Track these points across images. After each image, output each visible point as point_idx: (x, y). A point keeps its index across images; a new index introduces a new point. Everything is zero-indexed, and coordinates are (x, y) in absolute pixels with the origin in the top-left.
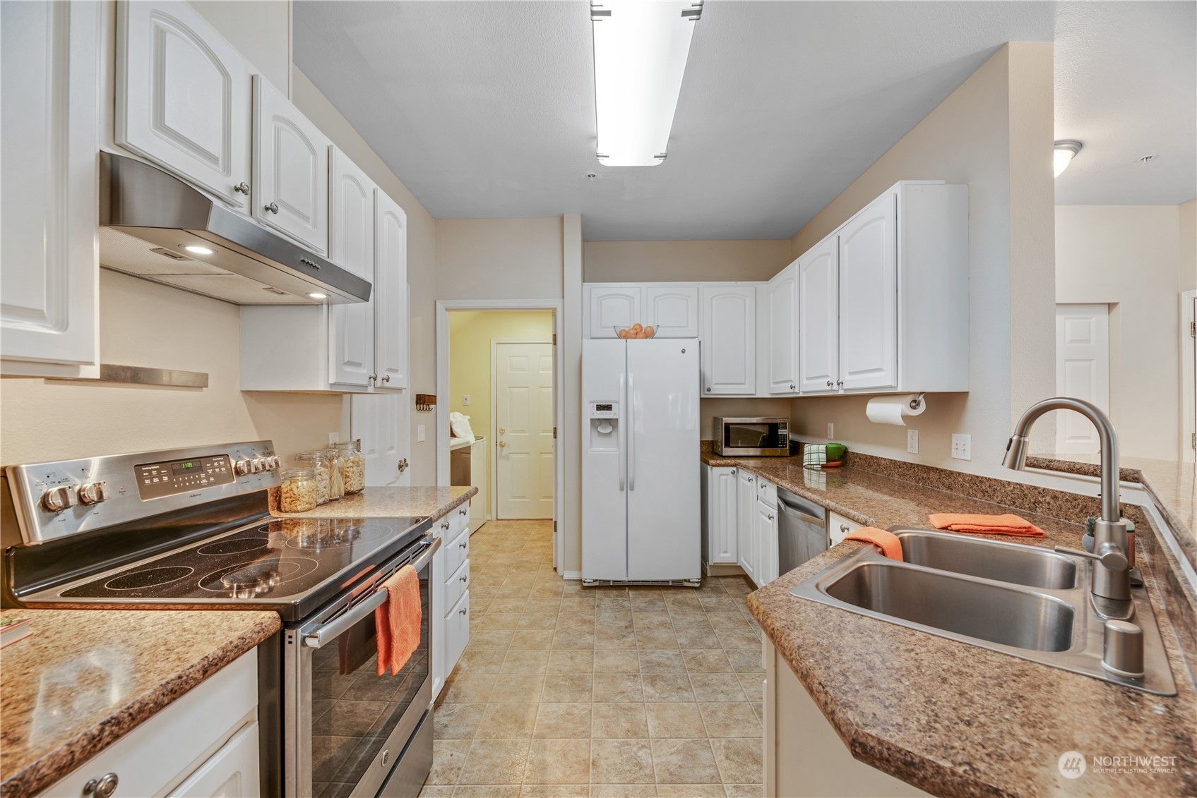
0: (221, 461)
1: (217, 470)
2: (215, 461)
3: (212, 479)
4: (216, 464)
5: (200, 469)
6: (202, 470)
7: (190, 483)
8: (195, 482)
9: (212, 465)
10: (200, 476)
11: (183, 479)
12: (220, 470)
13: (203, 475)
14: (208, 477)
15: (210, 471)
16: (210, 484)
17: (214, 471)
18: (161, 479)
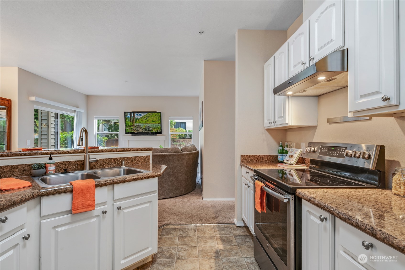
0: (344, 149)
1: (341, 152)
2: (342, 149)
3: (338, 155)
4: (341, 150)
5: (335, 150)
6: (336, 151)
7: (331, 154)
8: (332, 154)
9: (340, 150)
10: (334, 153)
11: (330, 152)
12: (342, 153)
13: (336, 153)
14: (336, 154)
15: (338, 152)
16: (336, 156)
17: (339, 152)
18: (325, 151)
